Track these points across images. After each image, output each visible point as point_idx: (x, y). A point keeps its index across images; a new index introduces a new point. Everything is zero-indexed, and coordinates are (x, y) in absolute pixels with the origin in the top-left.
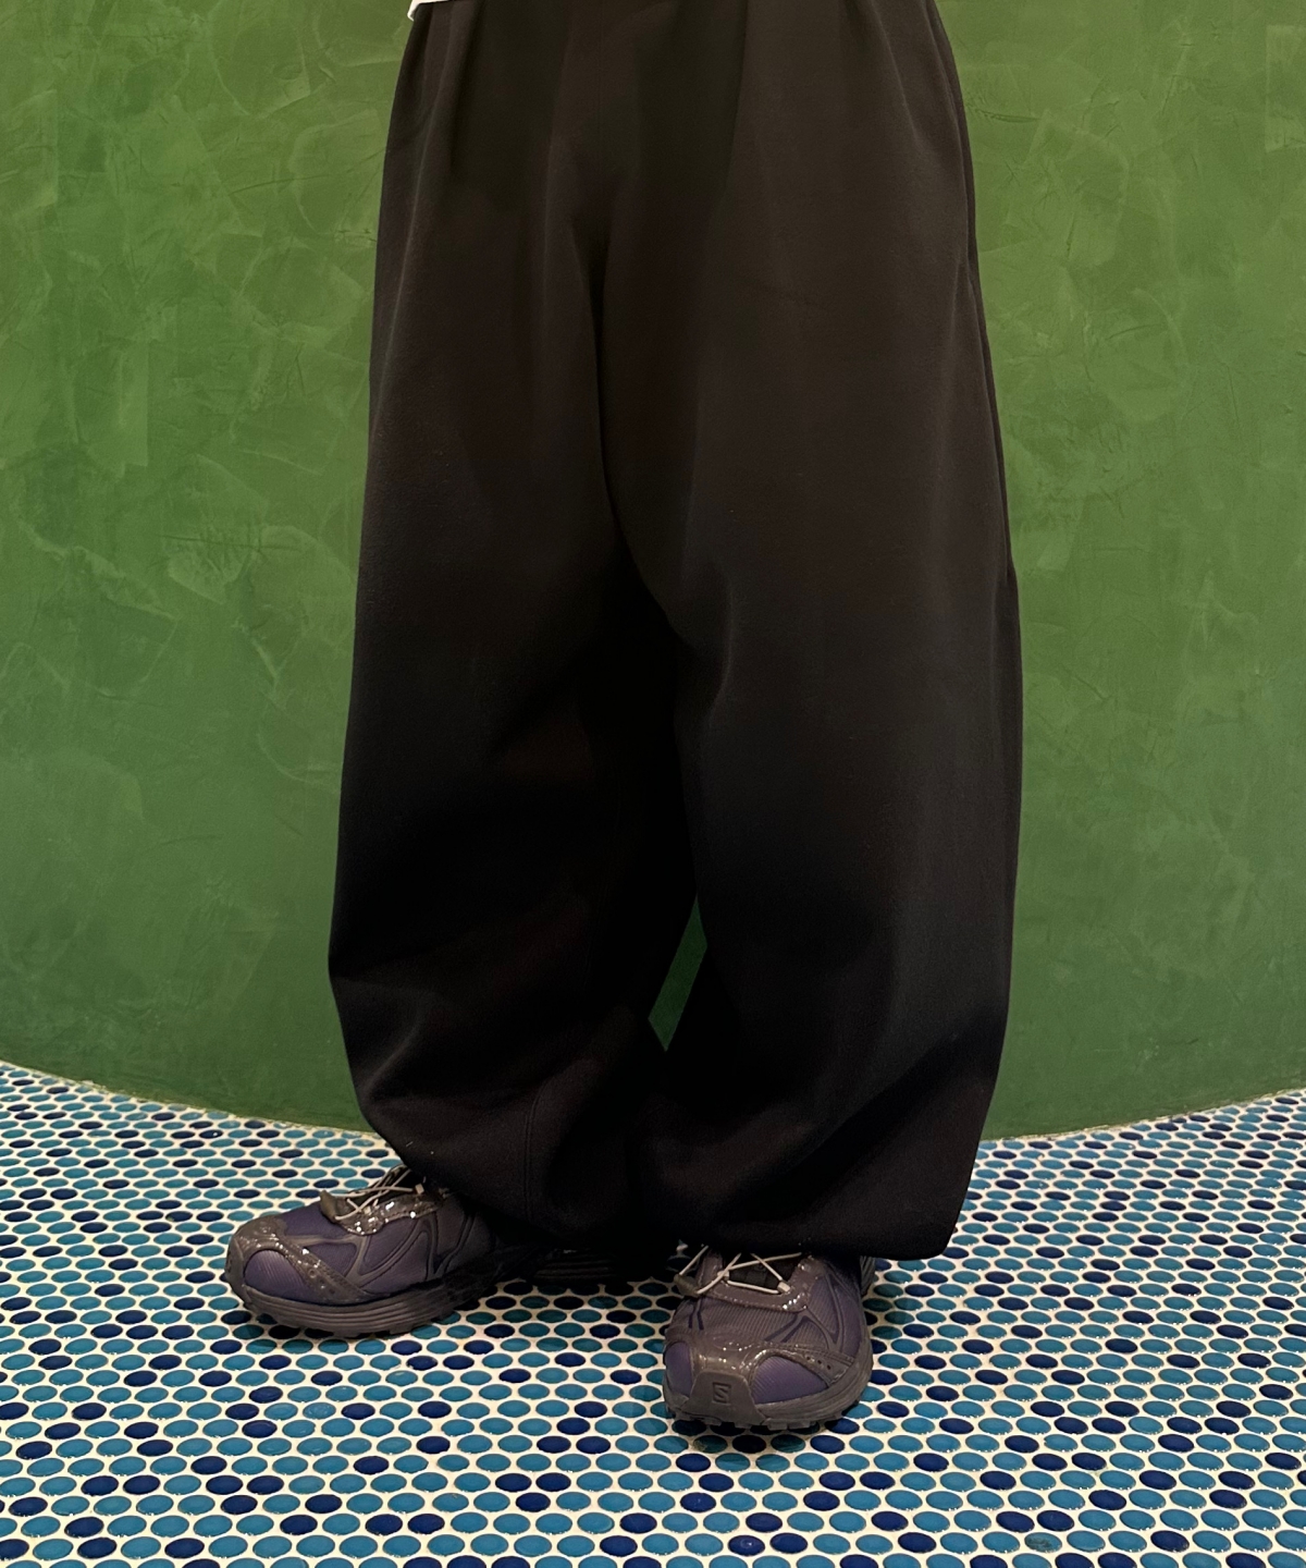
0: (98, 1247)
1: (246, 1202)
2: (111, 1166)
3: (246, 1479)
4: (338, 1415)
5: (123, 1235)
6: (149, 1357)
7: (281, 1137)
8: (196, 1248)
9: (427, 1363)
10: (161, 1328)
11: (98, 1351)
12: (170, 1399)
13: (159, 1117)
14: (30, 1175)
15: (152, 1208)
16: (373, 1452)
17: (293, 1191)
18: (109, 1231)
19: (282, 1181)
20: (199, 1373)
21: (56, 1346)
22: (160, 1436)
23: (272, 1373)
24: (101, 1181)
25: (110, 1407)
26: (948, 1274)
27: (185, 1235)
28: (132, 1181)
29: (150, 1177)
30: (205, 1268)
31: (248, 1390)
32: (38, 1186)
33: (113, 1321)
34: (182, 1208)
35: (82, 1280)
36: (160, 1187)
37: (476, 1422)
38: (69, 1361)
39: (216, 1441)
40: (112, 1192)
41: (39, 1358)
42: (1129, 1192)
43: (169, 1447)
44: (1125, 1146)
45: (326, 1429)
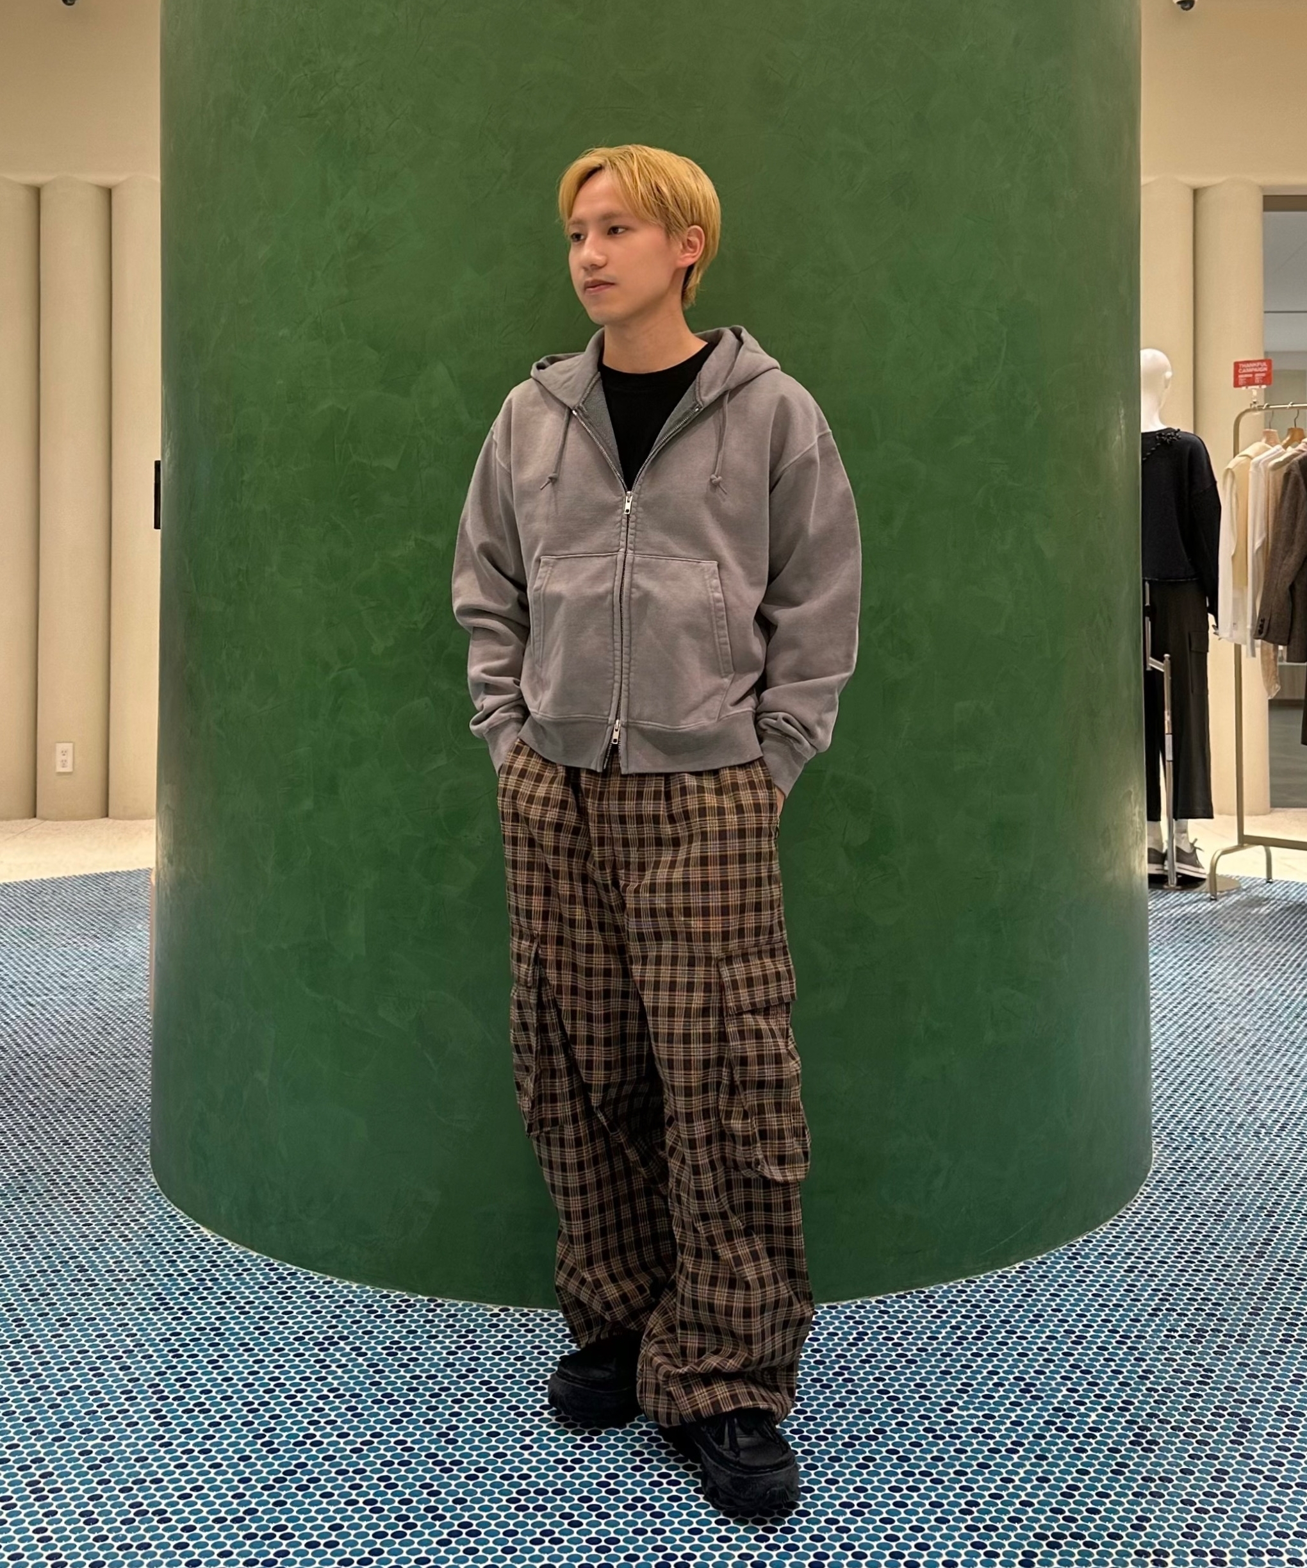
0: (366, 1364)
1: (433, 1341)
2: (363, 1323)
3: (448, 1461)
4: (485, 1436)
5: (376, 1358)
6: (399, 1413)
7: (447, 1307)
8: (412, 1363)
9: (523, 1414)
10: (402, 1400)
11: (375, 1410)
12: (411, 1430)
13: (383, 1297)
14: (325, 1328)
15: (388, 1344)
16: (501, 1450)
17: (456, 1335)
18: (369, 1356)
19: (449, 1330)
20: (422, 1420)
21: (356, 1408)
22: (409, 1444)
23: (454, 1419)
24: (360, 1331)
25: (385, 1433)
27: (406, 1358)
28: (376, 1331)
29: (384, 1328)
30: (417, 1373)
31: (445, 1426)
32: (330, 1334)
33: (380, 1397)
34: (402, 1344)
36: (390, 1334)
37: (545, 1438)
38: (363, 1415)
39: (433, 1446)
40: (367, 1337)
41: (350, 1413)
42: (870, 1332)
43: (414, 1449)
44: (876, 1307)
45: (480, 1441)
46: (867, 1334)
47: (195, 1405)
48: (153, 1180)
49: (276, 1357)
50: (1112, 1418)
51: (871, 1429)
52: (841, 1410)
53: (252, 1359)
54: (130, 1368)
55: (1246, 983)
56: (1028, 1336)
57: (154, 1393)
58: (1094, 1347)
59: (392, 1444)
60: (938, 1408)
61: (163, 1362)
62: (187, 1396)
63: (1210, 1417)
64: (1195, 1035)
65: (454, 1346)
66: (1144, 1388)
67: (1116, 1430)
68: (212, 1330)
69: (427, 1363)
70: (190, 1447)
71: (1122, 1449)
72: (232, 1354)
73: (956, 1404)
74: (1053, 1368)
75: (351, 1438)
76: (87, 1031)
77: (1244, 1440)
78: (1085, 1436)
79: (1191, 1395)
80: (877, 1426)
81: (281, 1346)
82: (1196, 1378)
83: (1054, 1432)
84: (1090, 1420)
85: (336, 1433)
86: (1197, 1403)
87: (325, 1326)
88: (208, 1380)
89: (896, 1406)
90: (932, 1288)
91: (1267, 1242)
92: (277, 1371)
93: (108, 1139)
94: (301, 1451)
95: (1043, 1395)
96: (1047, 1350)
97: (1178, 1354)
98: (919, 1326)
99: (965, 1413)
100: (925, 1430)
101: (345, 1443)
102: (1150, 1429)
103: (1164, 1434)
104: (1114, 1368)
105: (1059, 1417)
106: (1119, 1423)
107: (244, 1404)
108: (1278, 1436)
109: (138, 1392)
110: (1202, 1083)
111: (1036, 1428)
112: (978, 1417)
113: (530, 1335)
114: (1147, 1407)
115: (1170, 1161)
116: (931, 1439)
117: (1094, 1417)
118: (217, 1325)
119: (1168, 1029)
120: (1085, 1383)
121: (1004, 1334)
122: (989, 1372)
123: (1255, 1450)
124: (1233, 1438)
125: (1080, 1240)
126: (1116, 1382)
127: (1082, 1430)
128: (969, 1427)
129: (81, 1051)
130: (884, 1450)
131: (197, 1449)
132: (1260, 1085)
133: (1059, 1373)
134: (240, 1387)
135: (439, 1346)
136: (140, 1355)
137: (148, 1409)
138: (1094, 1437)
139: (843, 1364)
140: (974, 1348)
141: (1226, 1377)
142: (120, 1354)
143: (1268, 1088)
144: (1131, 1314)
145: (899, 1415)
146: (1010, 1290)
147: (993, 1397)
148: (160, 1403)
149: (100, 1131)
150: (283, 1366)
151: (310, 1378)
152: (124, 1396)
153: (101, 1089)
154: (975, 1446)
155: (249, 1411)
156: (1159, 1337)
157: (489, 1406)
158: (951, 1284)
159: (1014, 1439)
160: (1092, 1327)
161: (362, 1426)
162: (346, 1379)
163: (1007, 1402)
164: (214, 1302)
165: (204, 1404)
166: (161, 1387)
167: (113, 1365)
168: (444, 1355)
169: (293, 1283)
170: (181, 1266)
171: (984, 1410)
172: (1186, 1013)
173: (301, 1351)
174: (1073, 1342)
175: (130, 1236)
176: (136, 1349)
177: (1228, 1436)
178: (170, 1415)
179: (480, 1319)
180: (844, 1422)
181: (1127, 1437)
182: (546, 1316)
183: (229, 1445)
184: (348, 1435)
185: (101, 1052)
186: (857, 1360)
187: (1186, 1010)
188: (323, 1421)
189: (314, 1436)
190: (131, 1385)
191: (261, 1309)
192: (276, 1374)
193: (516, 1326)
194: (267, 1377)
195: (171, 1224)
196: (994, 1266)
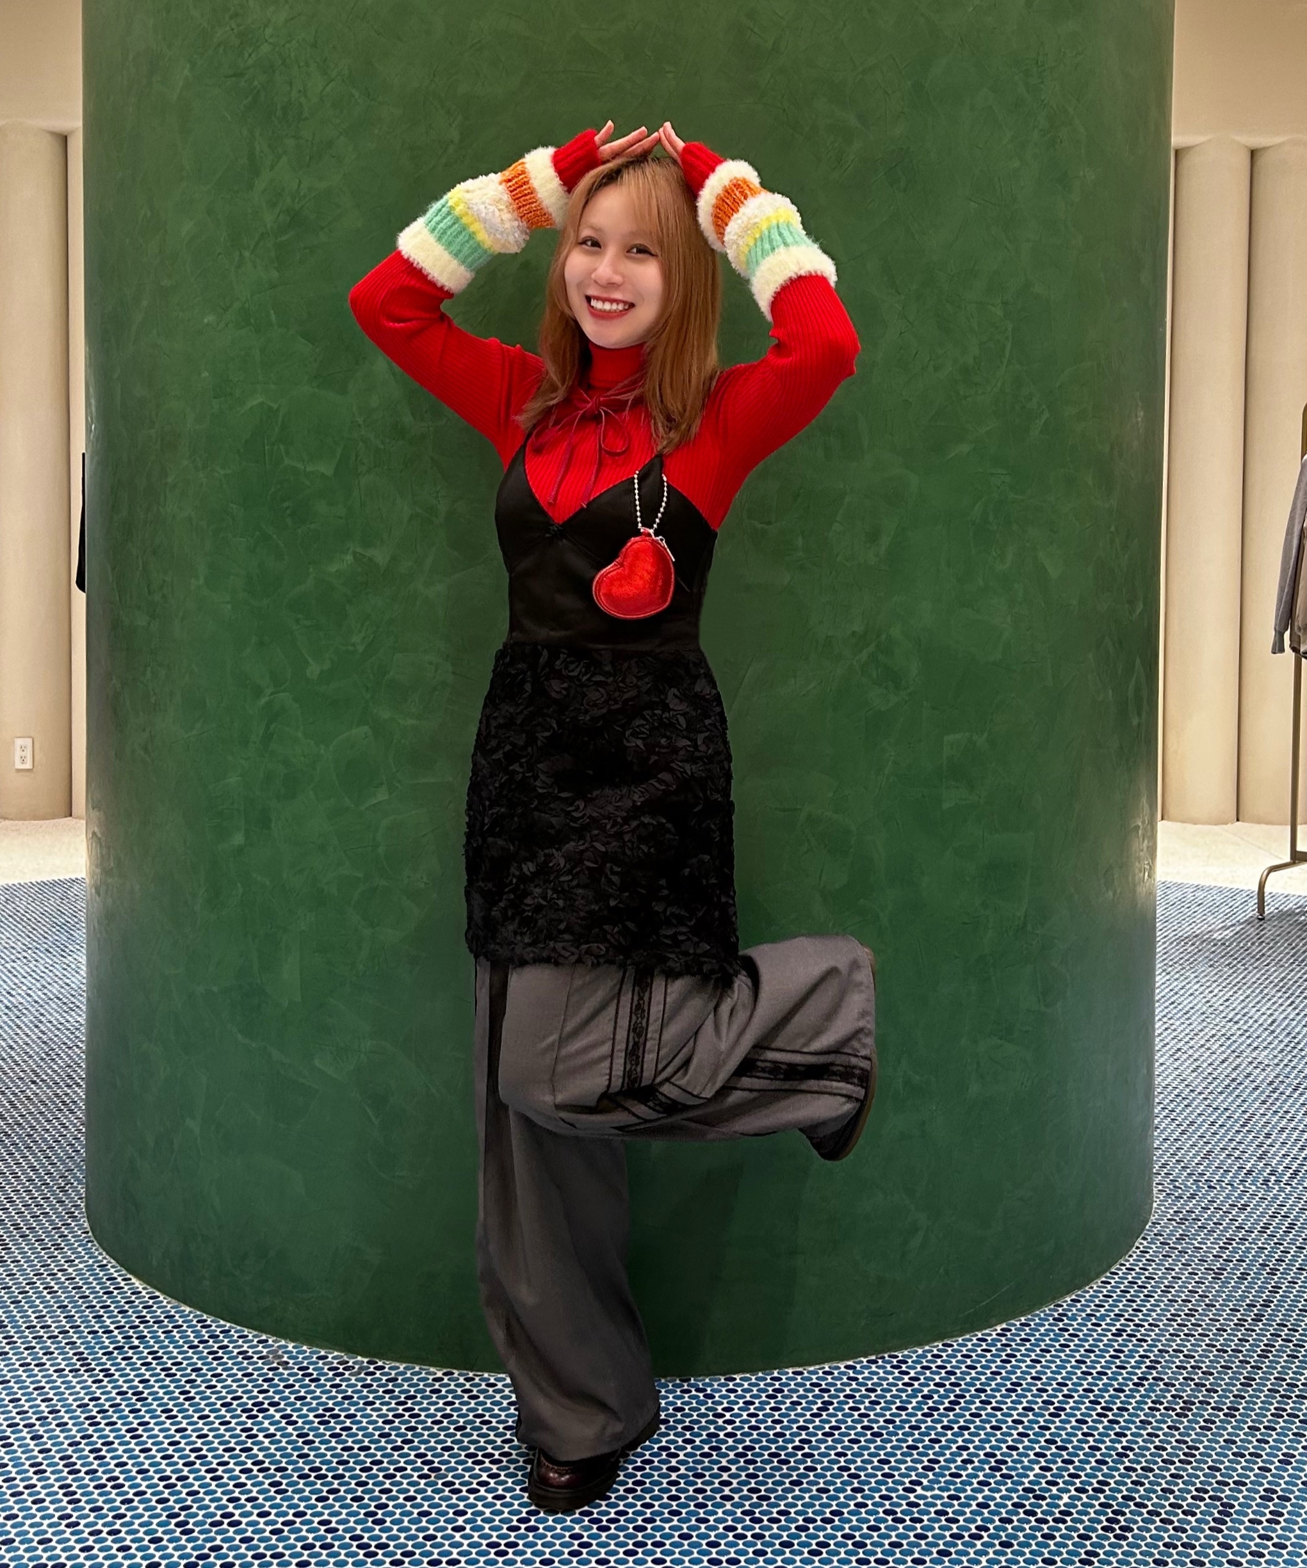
0: (295, 1433)
1: (369, 1408)
2: (297, 1388)
3: (373, 1544)
4: (415, 1515)
5: (307, 1426)
6: (325, 1489)
7: (386, 1370)
8: (344, 1433)
9: (459, 1491)
10: (330, 1474)
11: (301, 1486)
12: (337, 1509)
13: (320, 1358)
14: (255, 1393)
15: (321, 1412)
16: (430, 1532)
17: (394, 1402)
18: (300, 1424)
19: (387, 1396)
20: (349, 1497)
21: (280, 1484)
22: (333, 1525)
23: (384, 1496)
24: (293, 1397)
25: (309, 1512)
26: (723, 1447)
27: (339, 1427)
28: (309, 1396)
29: (318, 1394)
30: (350, 1444)
31: (373, 1504)
32: (260, 1399)
33: (306, 1471)
34: (336, 1412)
35: (289, 1451)
36: (324, 1400)
37: (479, 1519)
38: (287, 1491)
39: (359, 1527)
40: (299, 1403)
41: (273, 1489)
42: (835, 1401)
43: (337, 1530)
44: (844, 1373)
45: (409, 1522)
46: (832, 1403)
47: (109, 1480)
48: (86, 1225)
49: (200, 1425)
50: (1085, 1500)
51: (828, 1510)
52: (797, 1488)
53: (174, 1428)
54: (42, 1437)
55: (1269, 1012)
56: (1004, 1407)
57: (65, 1466)
58: (1073, 1420)
59: (315, 1525)
60: (900, 1488)
61: (78, 1431)
62: (101, 1469)
63: (1190, 1500)
64: (1210, 1070)
65: (391, 1414)
66: (1121, 1467)
67: (1089, 1513)
68: (134, 1394)
69: (361, 1433)
70: (99, 1527)
71: (1093, 1535)
72: (153, 1421)
73: (919, 1483)
74: (1026, 1443)
75: (272, 1517)
76: (30, 1057)
77: (1223, 1527)
78: (1055, 1520)
79: (1171, 1476)
80: (834, 1508)
81: (207, 1412)
82: (1178, 1456)
83: (1022, 1515)
84: (1061, 1503)
85: (256, 1512)
86: (1178, 1484)
87: (256, 1390)
88: (125, 1451)
89: (856, 1485)
90: (906, 1353)
91: (1266, 1305)
92: (200, 1441)
93: (41, 1179)
94: (217, 1533)
95: (1013, 1473)
96: (1022, 1422)
97: (1162, 1429)
98: (888, 1395)
99: (929, 1494)
100: (885, 1512)
101: (266, 1523)
102: (1124, 1514)
103: (1139, 1519)
104: (1092, 1443)
105: (1029, 1499)
106: (1093, 1506)
107: (161, 1479)
108: (1260, 1522)
109: (48, 1465)
110: (1213, 1124)
111: (1003, 1511)
112: (941, 1498)
113: (473, 1402)
114: (1124, 1488)
115: (1171, 1211)
116: (890, 1523)
117: (1066, 1498)
118: (140, 1389)
119: (1181, 1065)
120: (1059, 1460)
121: (978, 1404)
122: (958, 1448)
123: (1235, 1539)
124: (1212, 1524)
125: (1068, 1299)
126: (1093, 1460)
127: (1053, 1513)
128: (932, 1510)
129: (21, 1079)
130: (839, 1534)
131: (106, 1530)
132: (1274, 1127)
133: (1033, 1449)
134: (158, 1459)
135: (375, 1414)
136: (55, 1423)
137: (57, 1484)
138: (1064, 1522)
139: (804, 1436)
140: (945, 1420)
141: (1210, 1456)
142: (33, 1421)
143: (1283, 1130)
144: (1115, 1383)
145: (859, 1495)
146: (988, 1354)
147: (961, 1476)
148: (71, 1477)
149: (34, 1169)
150: (206, 1436)
151: (234, 1449)
152: (32, 1470)
153: (39, 1122)
154: (937, 1531)
155: (166, 1487)
156: (1142, 1409)
157: (423, 1481)
158: (927, 1348)
159: (979, 1523)
160: (1072, 1397)
161: (285, 1504)
162: (272, 1451)
163: (975, 1481)
164: (139, 1362)
165: (118, 1478)
166: (73, 1460)
167: (24, 1434)
168: (380, 1424)
169: (225, 1343)
170: (108, 1322)
171: (949, 1490)
172: (1202, 1046)
173: (228, 1419)
174: (1050, 1415)
175: (56, 1288)
176: (51, 1416)
177: (1207, 1522)
178: (80, 1491)
179: (422, 1384)
180: (800, 1503)
181: (1100, 1522)
182: (492, 1381)
183: (141, 1525)
184: (268, 1514)
185: (42, 1080)
186: (820, 1433)
187: (1202, 1042)
188: (244, 1497)
189: (232, 1515)
190: (41, 1456)
191: (189, 1371)
192: (198, 1445)
193: (459, 1393)
194: (188, 1448)
195: (101, 1274)
196: (972, 1329)
